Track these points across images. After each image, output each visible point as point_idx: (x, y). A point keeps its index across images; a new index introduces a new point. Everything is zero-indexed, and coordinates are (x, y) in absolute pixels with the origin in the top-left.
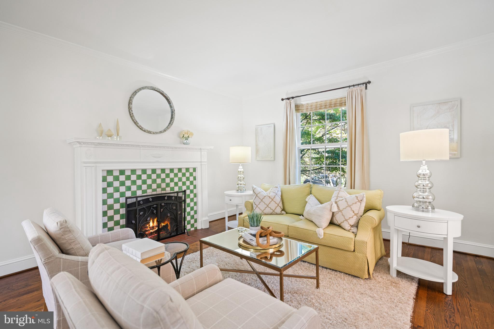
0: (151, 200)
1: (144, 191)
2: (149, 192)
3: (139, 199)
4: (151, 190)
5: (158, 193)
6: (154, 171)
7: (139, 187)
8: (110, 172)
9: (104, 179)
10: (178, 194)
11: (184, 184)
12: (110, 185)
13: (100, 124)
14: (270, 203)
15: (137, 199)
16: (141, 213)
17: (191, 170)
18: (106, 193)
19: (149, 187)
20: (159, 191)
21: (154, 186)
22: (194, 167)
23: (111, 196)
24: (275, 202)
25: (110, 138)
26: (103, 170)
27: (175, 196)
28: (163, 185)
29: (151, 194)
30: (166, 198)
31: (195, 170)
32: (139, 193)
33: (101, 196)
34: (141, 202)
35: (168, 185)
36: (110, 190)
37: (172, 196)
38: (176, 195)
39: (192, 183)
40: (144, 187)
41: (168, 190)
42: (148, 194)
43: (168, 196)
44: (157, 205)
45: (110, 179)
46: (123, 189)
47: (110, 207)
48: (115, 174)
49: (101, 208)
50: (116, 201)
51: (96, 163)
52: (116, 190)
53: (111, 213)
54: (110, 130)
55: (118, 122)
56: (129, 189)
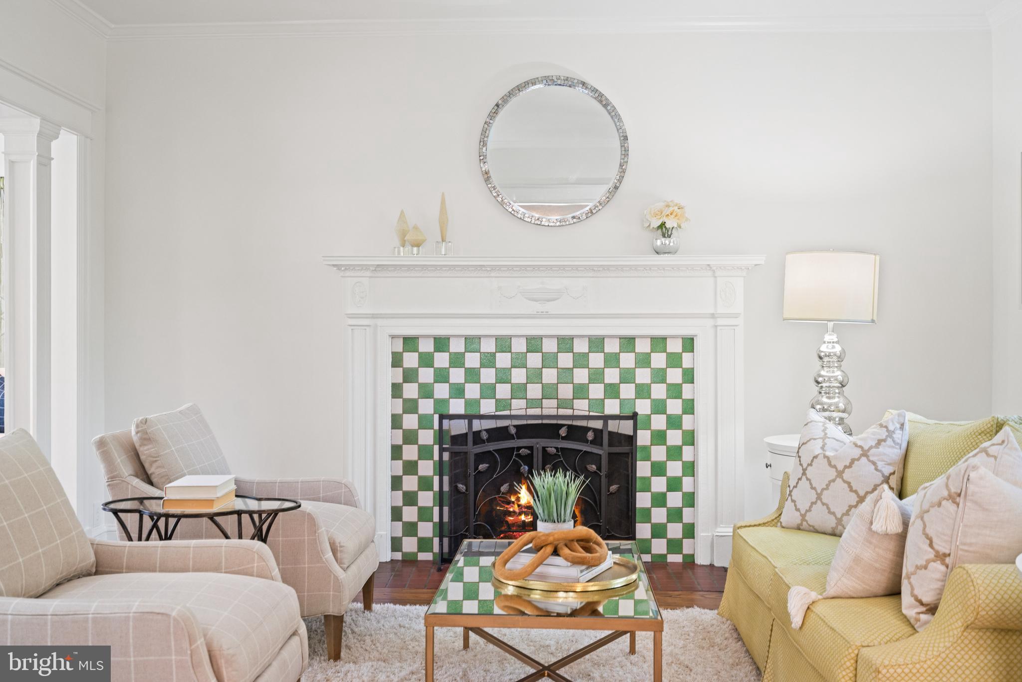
0: (513, 431)
1: (502, 404)
2: (518, 407)
3: (477, 425)
4: (522, 403)
5: (546, 412)
6: (534, 343)
7: (488, 391)
8: (410, 342)
9: (397, 361)
10: (606, 424)
11: (643, 391)
12: (410, 376)
13: (402, 212)
14: (828, 486)
15: (470, 425)
16: (482, 467)
17: (674, 346)
18: (400, 396)
19: (519, 391)
20: (550, 408)
21: (534, 391)
22: (687, 332)
23: (411, 406)
24: (849, 484)
25: (415, 249)
26: (393, 337)
27: (595, 430)
28: (566, 391)
29: (522, 412)
30: (563, 432)
31: (689, 344)
32: (488, 407)
33: (389, 406)
34: (485, 436)
35: (581, 391)
36: (411, 391)
37: (587, 429)
38: (598, 424)
39: (675, 391)
40: (503, 391)
41: (582, 407)
42: (514, 413)
43: (570, 427)
44: (531, 448)
45: (411, 360)
46: (442, 391)
47: (410, 437)
48: (422, 348)
49: (388, 437)
50: (425, 423)
51: (374, 316)
52: (426, 392)
53: (410, 452)
54: (416, 228)
55: (443, 202)
56: (458, 391)
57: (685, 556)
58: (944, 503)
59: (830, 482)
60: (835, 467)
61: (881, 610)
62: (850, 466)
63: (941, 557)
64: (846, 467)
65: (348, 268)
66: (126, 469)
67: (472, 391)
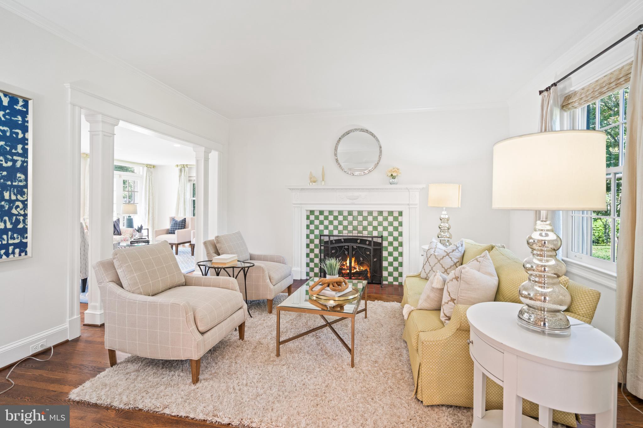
0: (343, 240)
1: (340, 232)
2: (345, 233)
3: (332, 238)
4: (346, 232)
5: (354, 235)
6: (350, 213)
7: (336, 228)
8: (312, 212)
9: (308, 218)
10: (372, 239)
11: (385, 229)
12: (312, 222)
13: (311, 172)
14: (435, 265)
15: (329, 238)
16: (333, 251)
17: (396, 214)
18: (309, 229)
19: (345, 228)
20: (355, 233)
21: (350, 228)
22: (400, 210)
23: (312, 232)
24: (442, 265)
25: (314, 183)
26: (307, 210)
27: (369, 241)
28: (360, 228)
29: (346, 235)
30: (359, 241)
31: (401, 213)
32: (336, 233)
33: (305, 232)
34: (334, 242)
35: (365, 228)
36: (312, 227)
37: (367, 240)
38: (370, 239)
39: (396, 229)
40: (340, 228)
41: (365, 233)
42: (344, 235)
43: (361, 239)
44: (348, 246)
45: (312, 218)
46: (321, 227)
47: (312, 241)
48: (316, 214)
49: (305, 241)
50: (316, 237)
51: (301, 204)
52: (317, 227)
53: (312, 246)
54: (314, 177)
55: (323, 169)
56: (326, 227)
57: (399, 283)
58: (454, 280)
59: (435, 264)
60: (437, 259)
61: (432, 316)
62: (442, 259)
63: (453, 300)
64: (441, 259)
65: (293, 189)
66: (212, 251)
67: (331, 227)
